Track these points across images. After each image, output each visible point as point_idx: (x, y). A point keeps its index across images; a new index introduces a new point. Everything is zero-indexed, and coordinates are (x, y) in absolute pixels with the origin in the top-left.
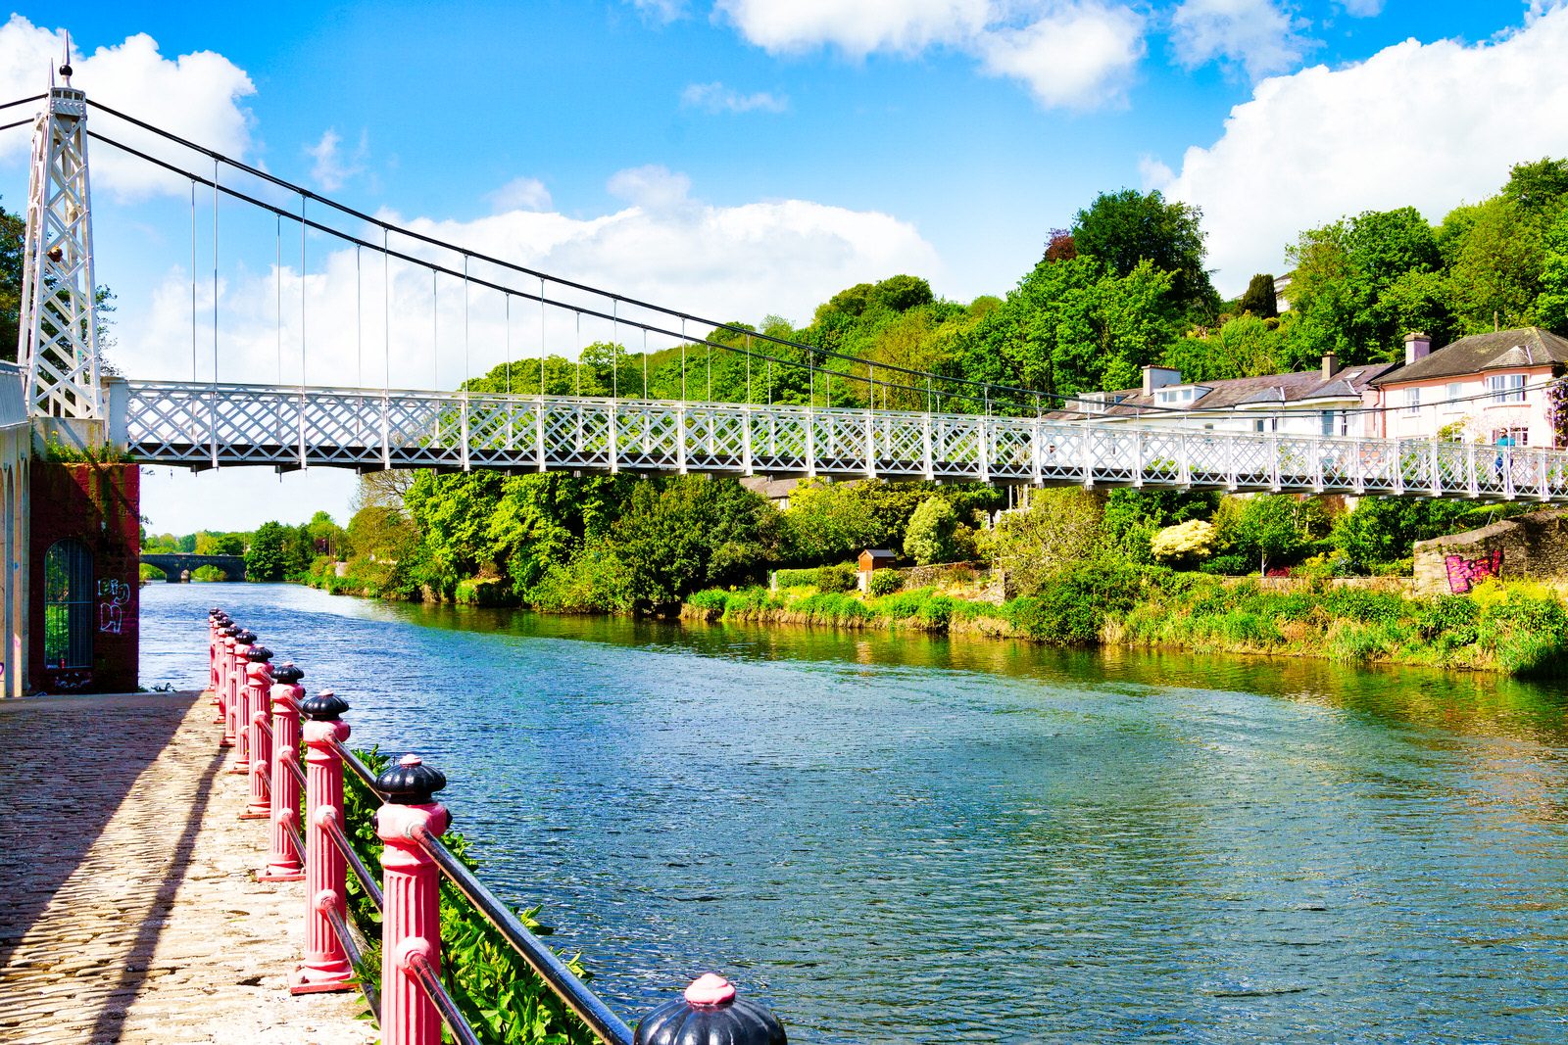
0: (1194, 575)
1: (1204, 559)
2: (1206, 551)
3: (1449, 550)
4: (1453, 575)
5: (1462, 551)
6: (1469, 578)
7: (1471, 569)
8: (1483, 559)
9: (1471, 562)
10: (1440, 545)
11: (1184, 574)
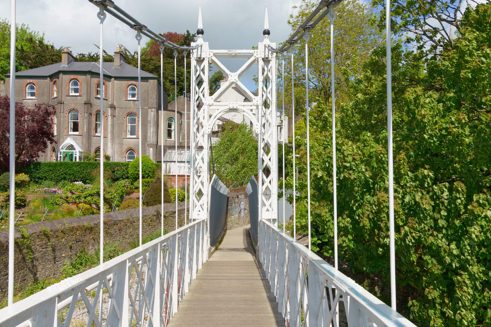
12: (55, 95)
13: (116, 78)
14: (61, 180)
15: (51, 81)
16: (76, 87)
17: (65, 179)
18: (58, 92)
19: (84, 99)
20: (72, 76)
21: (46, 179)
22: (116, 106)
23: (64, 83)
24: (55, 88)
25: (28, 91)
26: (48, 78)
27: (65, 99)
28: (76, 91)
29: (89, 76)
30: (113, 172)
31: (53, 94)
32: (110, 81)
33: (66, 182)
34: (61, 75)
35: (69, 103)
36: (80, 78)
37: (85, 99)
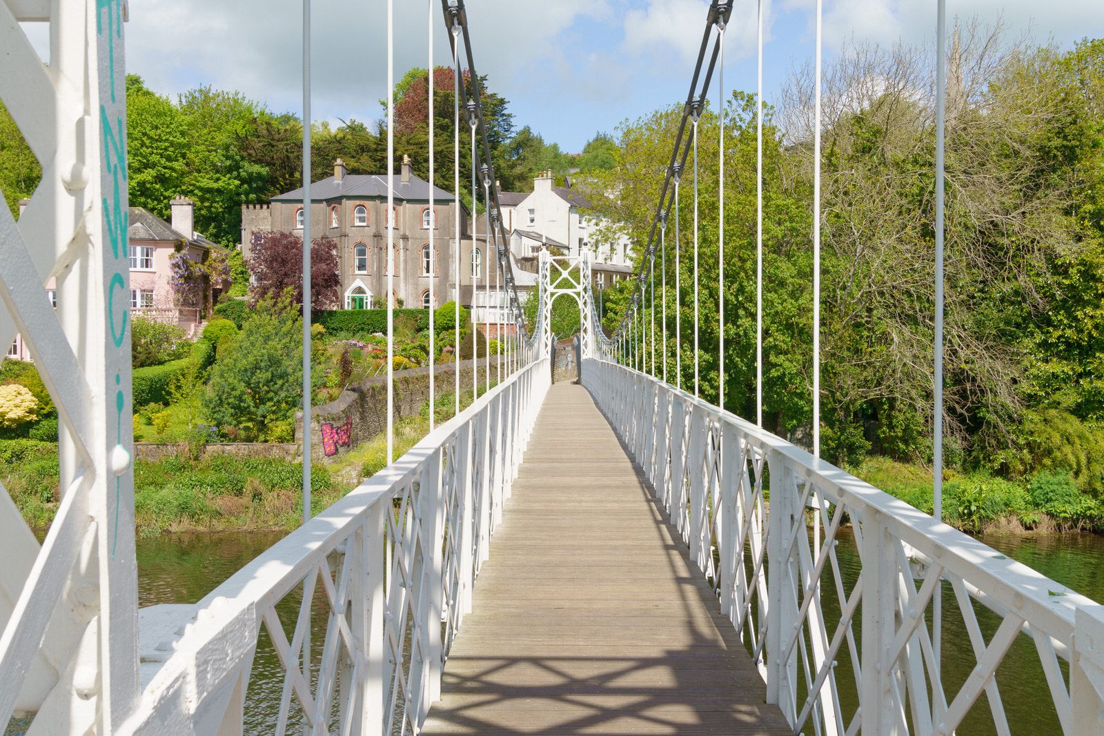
0: (24, 442)
1: (30, 424)
2: (34, 417)
3: (324, 419)
4: (326, 440)
5: (333, 419)
6: (337, 442)
7: (337, 434)
8: (344, 426)
9: (338, 428)
10: (318, 416)
11: (13, 443)
12: (335, 225)
13: (409, 201)
14: (358, 331)
15: (329, 206)
16: (362, 215)
17: (362, 329)
18: (340, 221)
19: (372, 230)
20: (358, 202)
21: (342, 330)
22: (410, 237)
23: (347, 210)
24: (334, 215)
25: (299, 218)
26: (324, 203)
27: (348, 230)
28: (362, 219)
29: (378, 202)
30: (416, 321)
31: (331, 222)
32: (400, 205)
33: (366, 333)
34: (344, 201)
35: (355, 236)
36: (367, 203)
37: (374, 231)
